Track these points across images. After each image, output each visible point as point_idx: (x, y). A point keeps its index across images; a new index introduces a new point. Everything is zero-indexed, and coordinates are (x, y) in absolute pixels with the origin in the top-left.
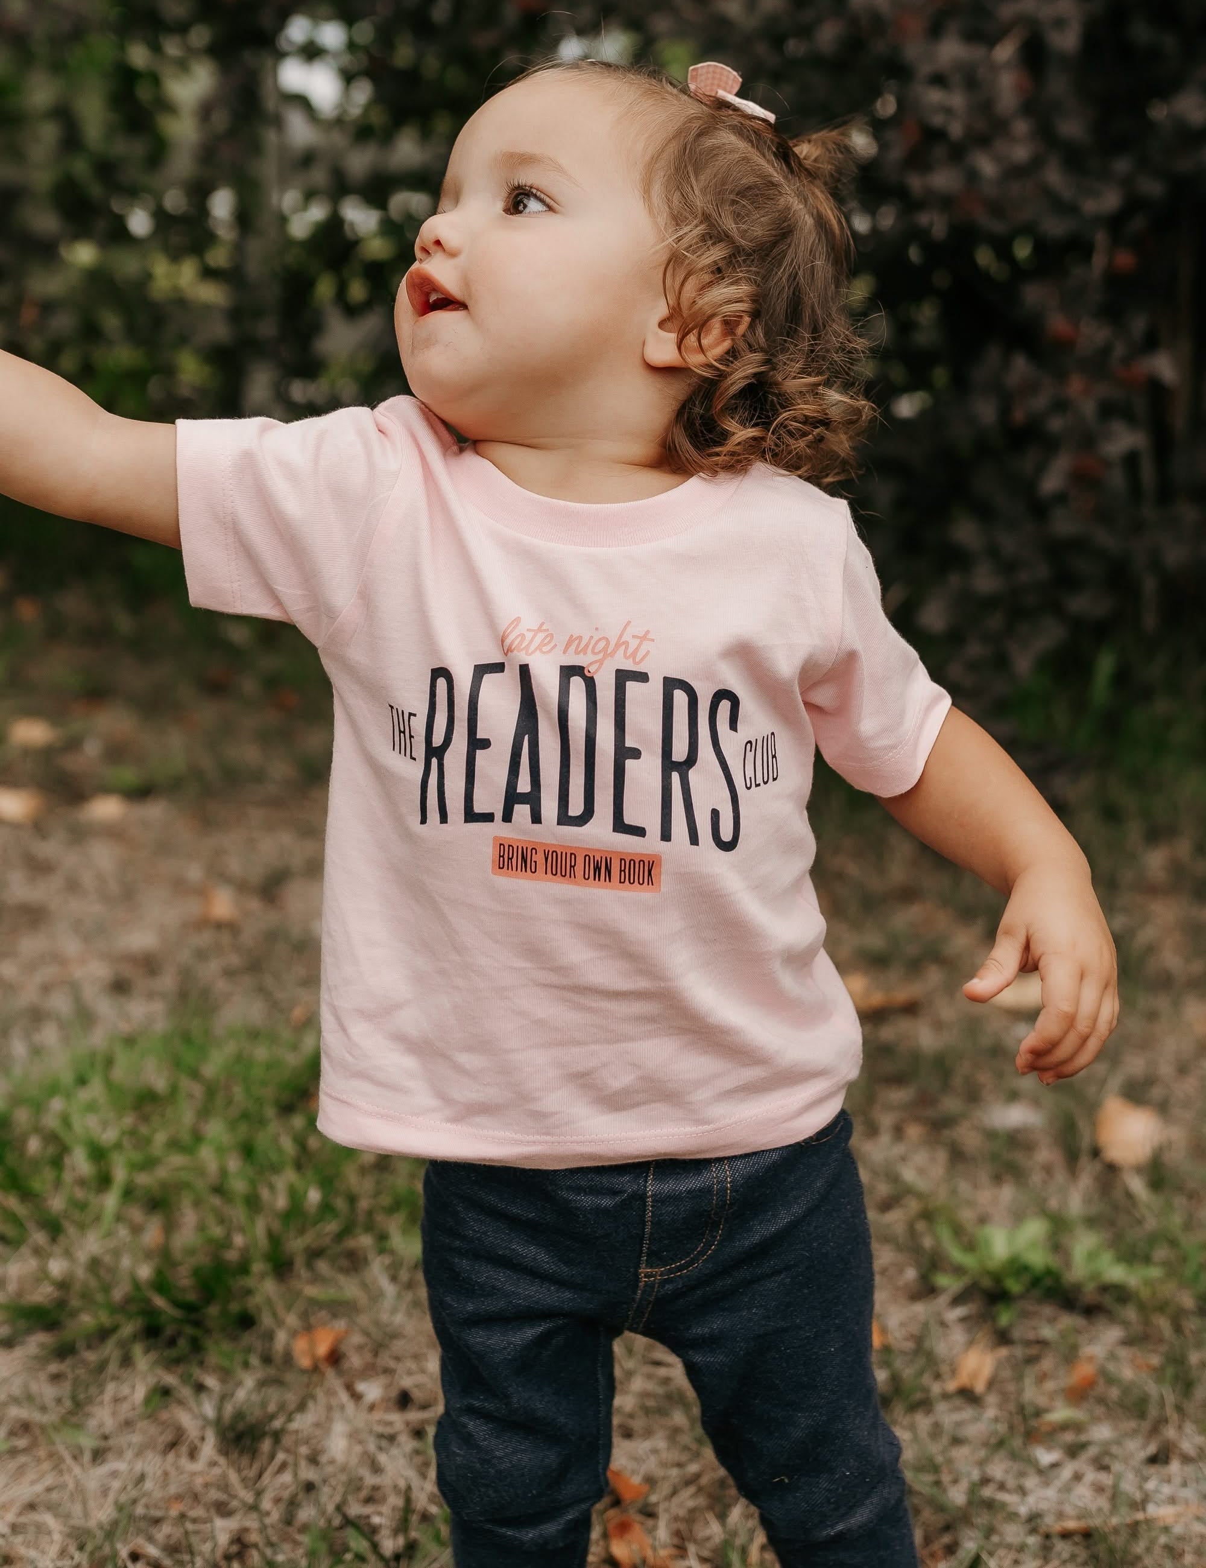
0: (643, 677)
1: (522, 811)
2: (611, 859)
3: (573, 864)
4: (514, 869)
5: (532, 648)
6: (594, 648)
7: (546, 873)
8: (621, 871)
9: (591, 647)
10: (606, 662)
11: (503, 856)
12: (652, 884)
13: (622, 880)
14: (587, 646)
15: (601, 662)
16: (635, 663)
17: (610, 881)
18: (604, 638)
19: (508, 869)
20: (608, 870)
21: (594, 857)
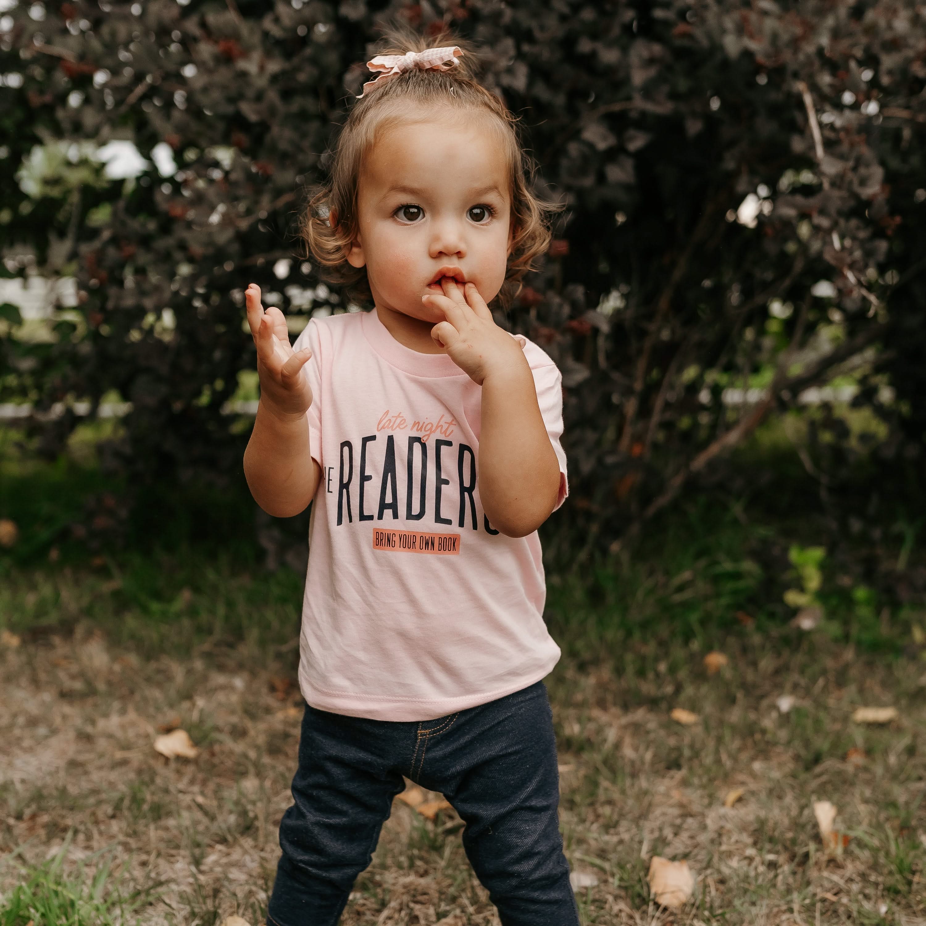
0: (449, 444)
1: (388, 513)
2: (434, 537)
3: (414, 541)
4: (384, 545)
5: (394, 427)
6: (425, 428)
7: (400, 547)
8: (439, 544)
9: (424, 427)
10: (431, 435)
11: (378, 539)
12: (455, 550)
13: (440, 549)
14: (422, 427)
15: (429, 435)
16: (446, 436)
17: (433, 550)
18: (430, 423)
19: (381, 545)
20: (433, 544)
21: (425, 537)
